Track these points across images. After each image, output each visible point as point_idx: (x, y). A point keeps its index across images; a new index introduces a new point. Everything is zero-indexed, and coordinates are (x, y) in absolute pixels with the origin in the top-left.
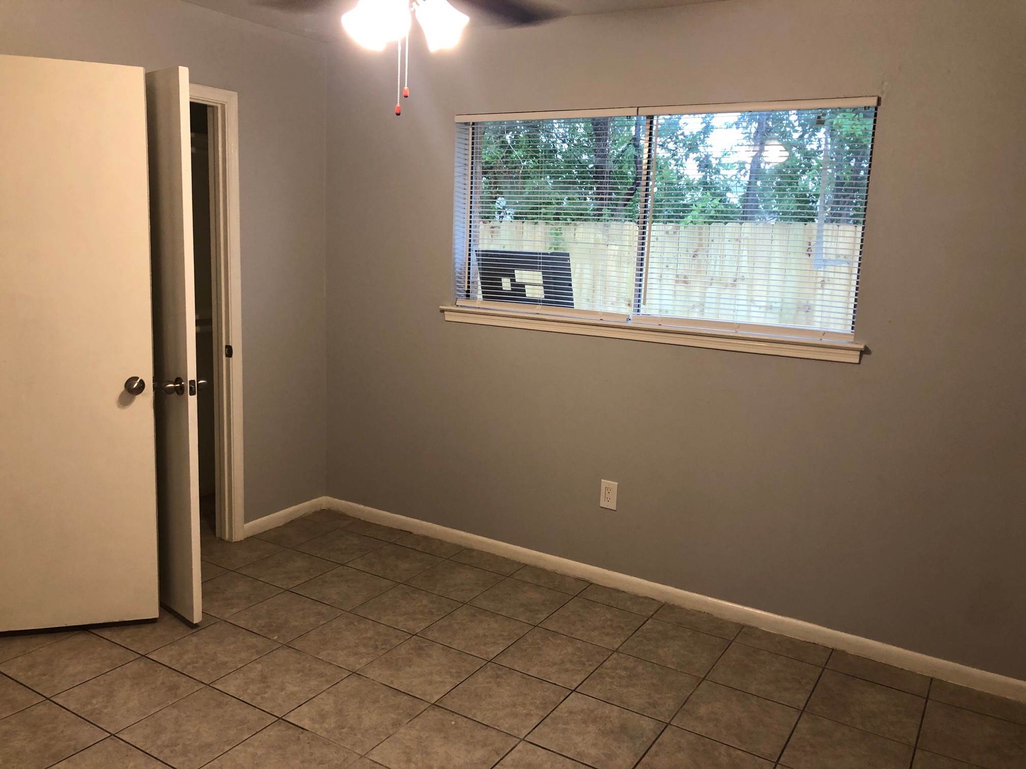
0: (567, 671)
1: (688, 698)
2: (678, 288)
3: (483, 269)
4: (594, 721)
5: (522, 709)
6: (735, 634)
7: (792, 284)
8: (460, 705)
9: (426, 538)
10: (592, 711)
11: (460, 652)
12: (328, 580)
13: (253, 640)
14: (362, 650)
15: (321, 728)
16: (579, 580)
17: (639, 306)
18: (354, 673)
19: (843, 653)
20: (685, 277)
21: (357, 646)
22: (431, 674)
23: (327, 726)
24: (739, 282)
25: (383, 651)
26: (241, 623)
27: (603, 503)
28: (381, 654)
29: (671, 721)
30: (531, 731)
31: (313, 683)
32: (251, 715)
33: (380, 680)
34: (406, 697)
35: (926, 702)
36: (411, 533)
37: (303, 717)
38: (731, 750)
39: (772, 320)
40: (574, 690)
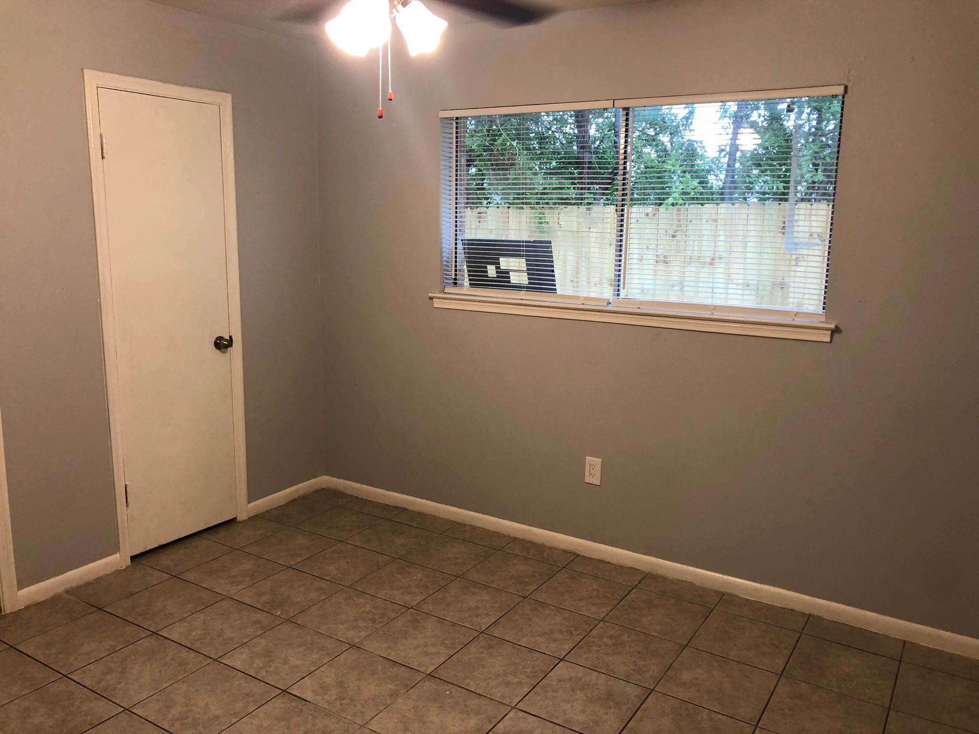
0: (555, 640)
1: (671, 665)
2: (659, 268)
3: (469, 258)
4: (582, 689)
5: (514, 677)
6: (717, 602)
7: (767, 262)
8: (455, 675)
9: (420, 514)
10: (581, 679)
11: (454, 624)
12: (328, 556)
13: (258, 616)
14: (361, 624)
15: (323, 700)
16: (565, 552)
17: (618, 290)
18: (352, 646)
19: (819, 619)
20: (665, 257)
21: (356, 620)
22: (426, 645)
23: (328, 698)
24: (717, 260)
25: (380, 624)
26: (247, 600)
27: (588, 479)
28: (379, 627)
29: (655, 687)
30: (522, 699)
31: (315, 656)
32: (256, 688)
33: (378, 652)
34: (403, 669)
35: (900, 665)
36: (406, 509)
37: (306, 689)
38: (713, 715)
39: (747, 300)
40: (563, 659)
